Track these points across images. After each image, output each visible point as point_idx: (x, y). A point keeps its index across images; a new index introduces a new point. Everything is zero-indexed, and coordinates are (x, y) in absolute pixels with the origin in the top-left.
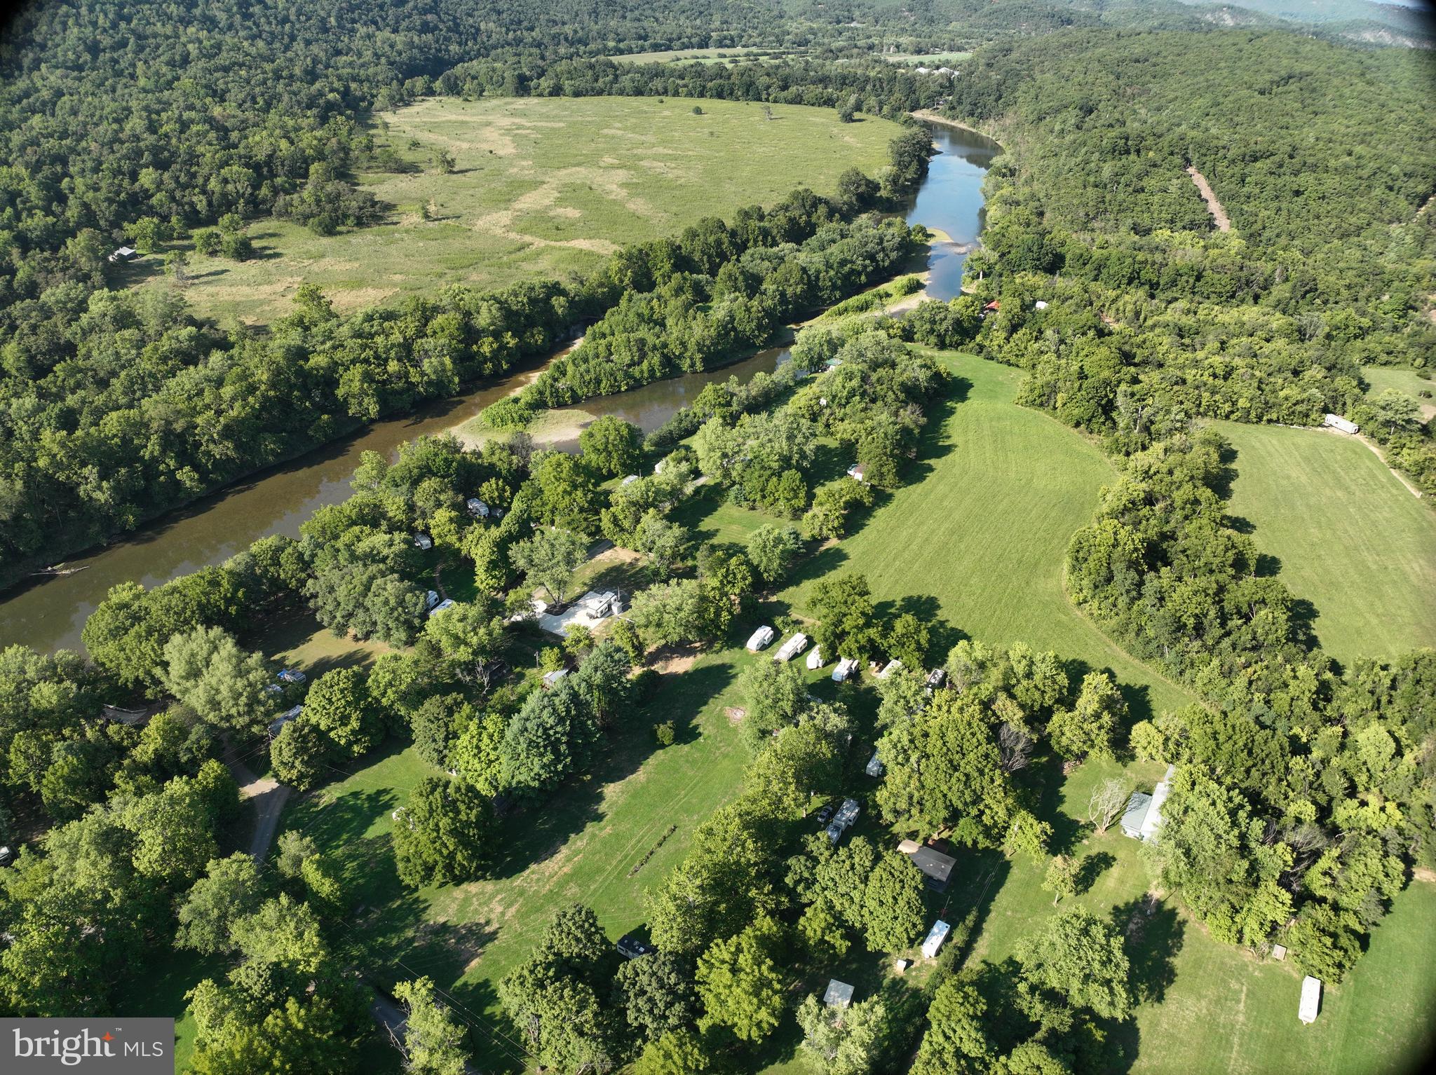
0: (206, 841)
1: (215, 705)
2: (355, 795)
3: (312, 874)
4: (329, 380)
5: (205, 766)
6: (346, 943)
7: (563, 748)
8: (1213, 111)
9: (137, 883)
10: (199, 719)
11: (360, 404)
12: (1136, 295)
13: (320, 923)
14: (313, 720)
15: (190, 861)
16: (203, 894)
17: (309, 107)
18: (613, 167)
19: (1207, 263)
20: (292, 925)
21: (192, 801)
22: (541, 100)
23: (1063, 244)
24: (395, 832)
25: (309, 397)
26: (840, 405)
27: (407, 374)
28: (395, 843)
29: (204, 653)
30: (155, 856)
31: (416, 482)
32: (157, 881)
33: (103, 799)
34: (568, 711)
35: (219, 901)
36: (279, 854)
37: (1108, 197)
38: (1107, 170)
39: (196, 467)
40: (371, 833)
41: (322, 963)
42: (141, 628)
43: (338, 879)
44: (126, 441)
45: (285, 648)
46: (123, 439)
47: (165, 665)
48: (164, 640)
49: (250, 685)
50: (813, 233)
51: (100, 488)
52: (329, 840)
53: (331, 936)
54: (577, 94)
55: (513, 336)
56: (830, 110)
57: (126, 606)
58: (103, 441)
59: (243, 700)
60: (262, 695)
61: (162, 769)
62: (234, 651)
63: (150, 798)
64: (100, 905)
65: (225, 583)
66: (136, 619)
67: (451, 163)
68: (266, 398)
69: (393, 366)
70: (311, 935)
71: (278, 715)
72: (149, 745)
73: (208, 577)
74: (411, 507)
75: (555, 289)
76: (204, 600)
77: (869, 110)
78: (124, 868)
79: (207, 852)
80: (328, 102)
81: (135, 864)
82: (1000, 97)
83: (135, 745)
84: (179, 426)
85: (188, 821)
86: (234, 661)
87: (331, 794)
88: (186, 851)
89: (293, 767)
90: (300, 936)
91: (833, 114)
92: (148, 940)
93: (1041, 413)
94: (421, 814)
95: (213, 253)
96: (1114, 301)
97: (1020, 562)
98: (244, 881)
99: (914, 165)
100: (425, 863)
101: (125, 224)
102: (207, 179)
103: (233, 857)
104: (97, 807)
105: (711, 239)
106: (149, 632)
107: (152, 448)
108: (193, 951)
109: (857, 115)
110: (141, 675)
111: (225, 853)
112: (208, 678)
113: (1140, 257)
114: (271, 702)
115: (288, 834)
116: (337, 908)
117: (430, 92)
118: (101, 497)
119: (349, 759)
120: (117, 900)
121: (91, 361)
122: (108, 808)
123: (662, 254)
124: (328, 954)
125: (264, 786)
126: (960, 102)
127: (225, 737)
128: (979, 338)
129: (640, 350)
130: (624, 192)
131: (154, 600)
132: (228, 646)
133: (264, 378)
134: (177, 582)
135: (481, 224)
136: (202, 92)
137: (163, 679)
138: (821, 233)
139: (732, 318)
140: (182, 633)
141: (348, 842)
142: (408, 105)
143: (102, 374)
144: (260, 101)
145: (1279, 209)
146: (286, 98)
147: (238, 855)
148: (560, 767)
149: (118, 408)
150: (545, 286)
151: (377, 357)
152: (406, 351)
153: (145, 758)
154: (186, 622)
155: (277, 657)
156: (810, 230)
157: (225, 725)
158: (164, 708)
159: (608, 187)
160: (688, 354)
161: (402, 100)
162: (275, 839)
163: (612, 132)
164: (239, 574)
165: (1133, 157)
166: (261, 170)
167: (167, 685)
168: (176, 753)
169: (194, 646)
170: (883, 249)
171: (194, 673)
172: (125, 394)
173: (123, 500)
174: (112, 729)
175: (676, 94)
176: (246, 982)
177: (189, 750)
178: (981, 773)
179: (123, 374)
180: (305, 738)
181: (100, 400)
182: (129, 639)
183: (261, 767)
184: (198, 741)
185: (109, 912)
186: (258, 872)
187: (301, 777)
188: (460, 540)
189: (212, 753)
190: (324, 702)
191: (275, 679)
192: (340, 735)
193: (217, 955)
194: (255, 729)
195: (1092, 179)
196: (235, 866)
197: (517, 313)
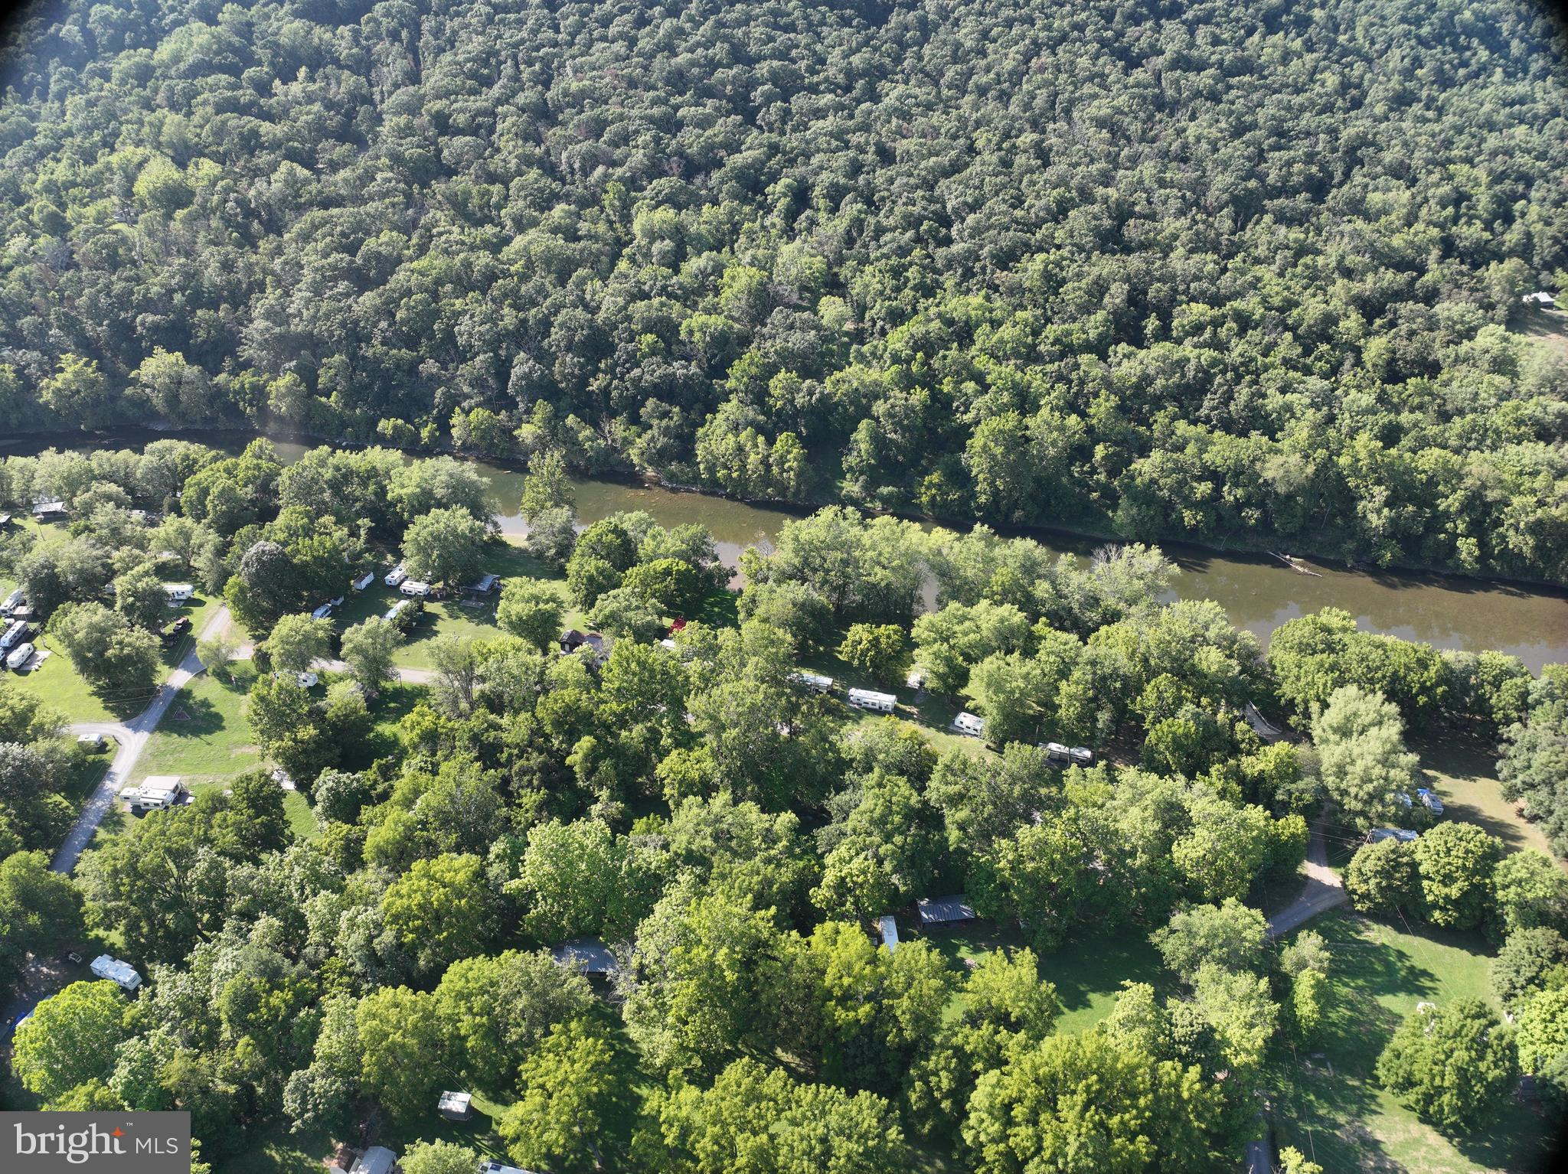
0: (1243, 880)
2: (1401, 955)
3: (1304, 987)
5: (1291, 817)
6: (1281, 1070)
9: (1163, 863)
10: (1318, 774)
13: (1276, 1032)
14: (1418, 857)
15: (1217, 883)
16: (1204, 919)
20: (1252, 1011)
21: (1258, 837)
24: (1408, 1019)
28: (1400, 1030)
29: (1367, 720)
30: (1194, 855)
32: (1179, 875)
33: (1191, 776)
35: (1212, 935)
36: (1292, 944)
39: (1482, 544)
40: (1386, 1001)
41: (1247, 1065)
42: (1328, 659)
43: (1322, 1011)
44: (1432, 482)
45: (1444, 770)
46: (1430, 479)
47: (1325, 705)
48: (1340, 683)
49: (1386, 779)
51: (1379, 512)
52: (1344, 972)
53: (1275, 1051)
57: (1329, 631)
58: (1409, 471)
59: (1369, 788)
60: (1389, 797)
61: (1256, 791)
62: (1395, 738)
63: (1228, 806)
64: (1123, 854)
65: (1433, 670)
66: (1330, 648)
70: (1260, 1034)
71: (1390, 826)
72: (1261, 763)
73: (1421, 654)
76: (1402, 673)
78: (1164, 844)
79: (1236, 888)
81: (1174, 847)
83: (1249, 753)
84: (1492, 495)
85: (1243, 851)
86: (1388, 746)
87: (1379, 935)
88: (1220, 873)
89: (1366, 881)
90: (1252, 1026)
92: (1134, 913)
94: (1446, 1028)
98: (1244, 939)
100: (1411, 1073)
101: (1559, 271)
103: (1253, 912)
104: (1181, 778)
106: (1333, 668)
107: (1451, 502)
108: (1160, 955)
110: (1299, 699)
111: (1249, 902)
112: (1353, 744)
114: (1393, 809)
115: (1314, 934)
116: (1300, 1035)
118: (1374, 520)
119: (1423, 918)
120: (1138, 862)
121: (1447, 390)
122: (1188, 786)
124: (1259, 1063)
125: (1326, 875)
127: (1328, 807)
131: (1358, 642)
132: (1393, 730)
134: (1389, 640)
137: (1315, 716)
140: (1360, 688)
141: (1360, 990)
143: (1449, 407)
147: (1257, 913)
149: (1444, 447)
153: (1249, 771)
154: (1371, 681)
155: (1430, 773)
157: (1336, 796)
158: (1296, 742)
162: (1300, 928)
164: (1452, 671)
167: (1314, 724)
168: (1277, 787)
169: (1362, 707)
171: (1344, 731)
172: (1460, 437)
173: (1392, 536)
174: (1241, 726)
176: (1176, 1018)
177: (1290, 793)
179: (1470, 417)
180: (1397, 866)
181: (1432, 430)
182: (1311, 662)
183: (1338, 857)
184: (1303, 792)
185: (1124, 866)
186: (1263, 942)
187: (1366, 896)
189: (1307, 811)
190: (1442, 848)
191: (1412, 791)
192: (1433, 890)
193: (1174, 976)
194: (1360, 821)
196: (1248, 920)
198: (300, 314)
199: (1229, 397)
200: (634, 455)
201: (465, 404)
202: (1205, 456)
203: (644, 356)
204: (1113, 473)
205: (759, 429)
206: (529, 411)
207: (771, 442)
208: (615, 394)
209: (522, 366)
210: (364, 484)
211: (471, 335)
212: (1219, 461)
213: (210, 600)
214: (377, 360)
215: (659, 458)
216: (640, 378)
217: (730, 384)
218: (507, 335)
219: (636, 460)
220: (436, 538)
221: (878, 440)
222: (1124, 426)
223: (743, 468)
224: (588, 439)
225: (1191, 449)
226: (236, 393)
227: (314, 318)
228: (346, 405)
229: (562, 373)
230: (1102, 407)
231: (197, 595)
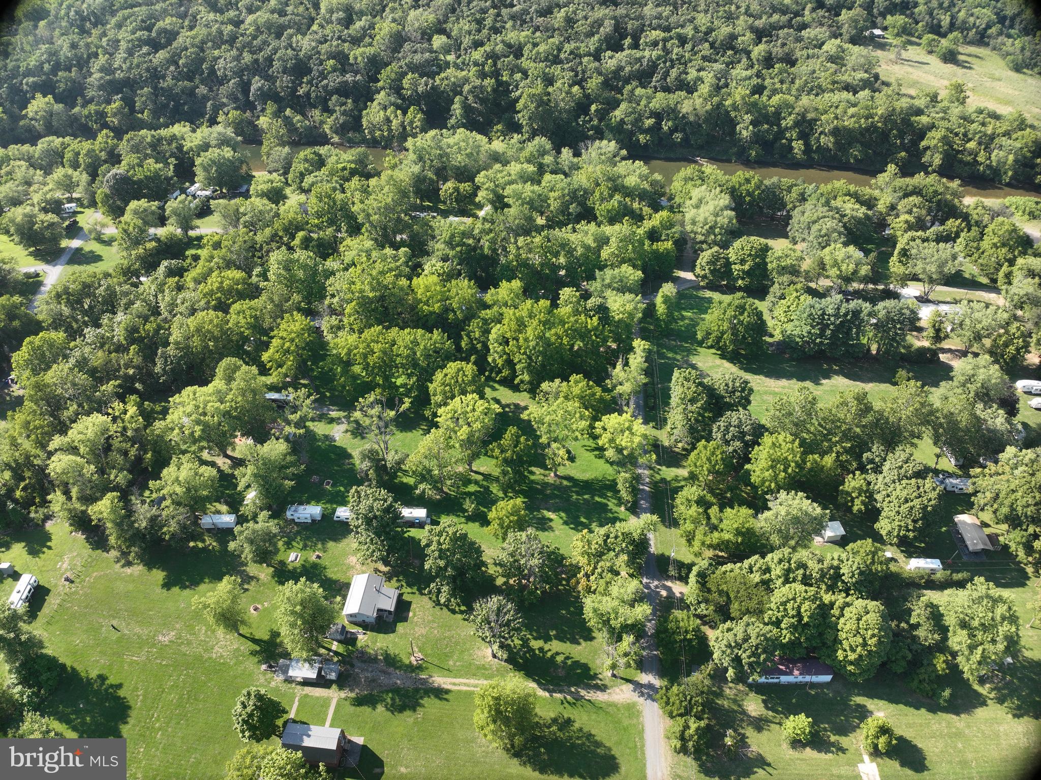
1: (694, 223)
4: (921, 134)
7: (828, 332)
10: (683, 225)
25: (902, 138)
27: (977, 153)
31: (906, 195)
34: (846, 315)
39: (807, 144)
44: (778, 112)
46: (777, 110)
51: (747, 128)
68: (873, 125)
69: (972, 145)
74: (893, 207)
84: (810, 116)
95: (929, 52)
98: (629, 280)
101: (889, 17)
103: (636, 270)
104: (608, 226)
107: (788, 122)
118: (745, 134)
119: (734, 285)
121: (797, 70)
127: (686, 239)
133: (880, 113)
148: (818, 340)
149: (787, 94)
151: (965, 135)
152: (989, 140)
153: (646, 226)
157: (690, 234)
164: (765, 186)
172: (798, 90)
173: (755, 142)
174: (645, 208)
180: (719, 259)
184: (675, 233)
187: (705, 277)
189: (675, 241)
192: (737, 269)
198: (121, 67)
199: (667, 74)
200: (327, 128)
201: (225, 110)
202: (651, 105)
203: (329, 73)
204: (600, 120)
205: (398, 107)
206: (263, 110)
207: (405, 113)
208: (313, 95)
209: (257, 83)
210: (169, 144)
211: (225, 69)
212: (657, 106)
213: (86, 210)
214: (170, 89)
215: (341, 130)
216: (327, 85)
217: (380, 84)
218: (247, 68)
219: (328, 131)
220: (213, 162)
221: (466, 108)
222: (606, 94)
223: (390, 130)
224: (299, 121)
225: (643, 102)
226: (87, 117)
227: (130, 68)
228: (153, 118)
229: (281, 87)
230: (594, 83)
231: (79, 209)
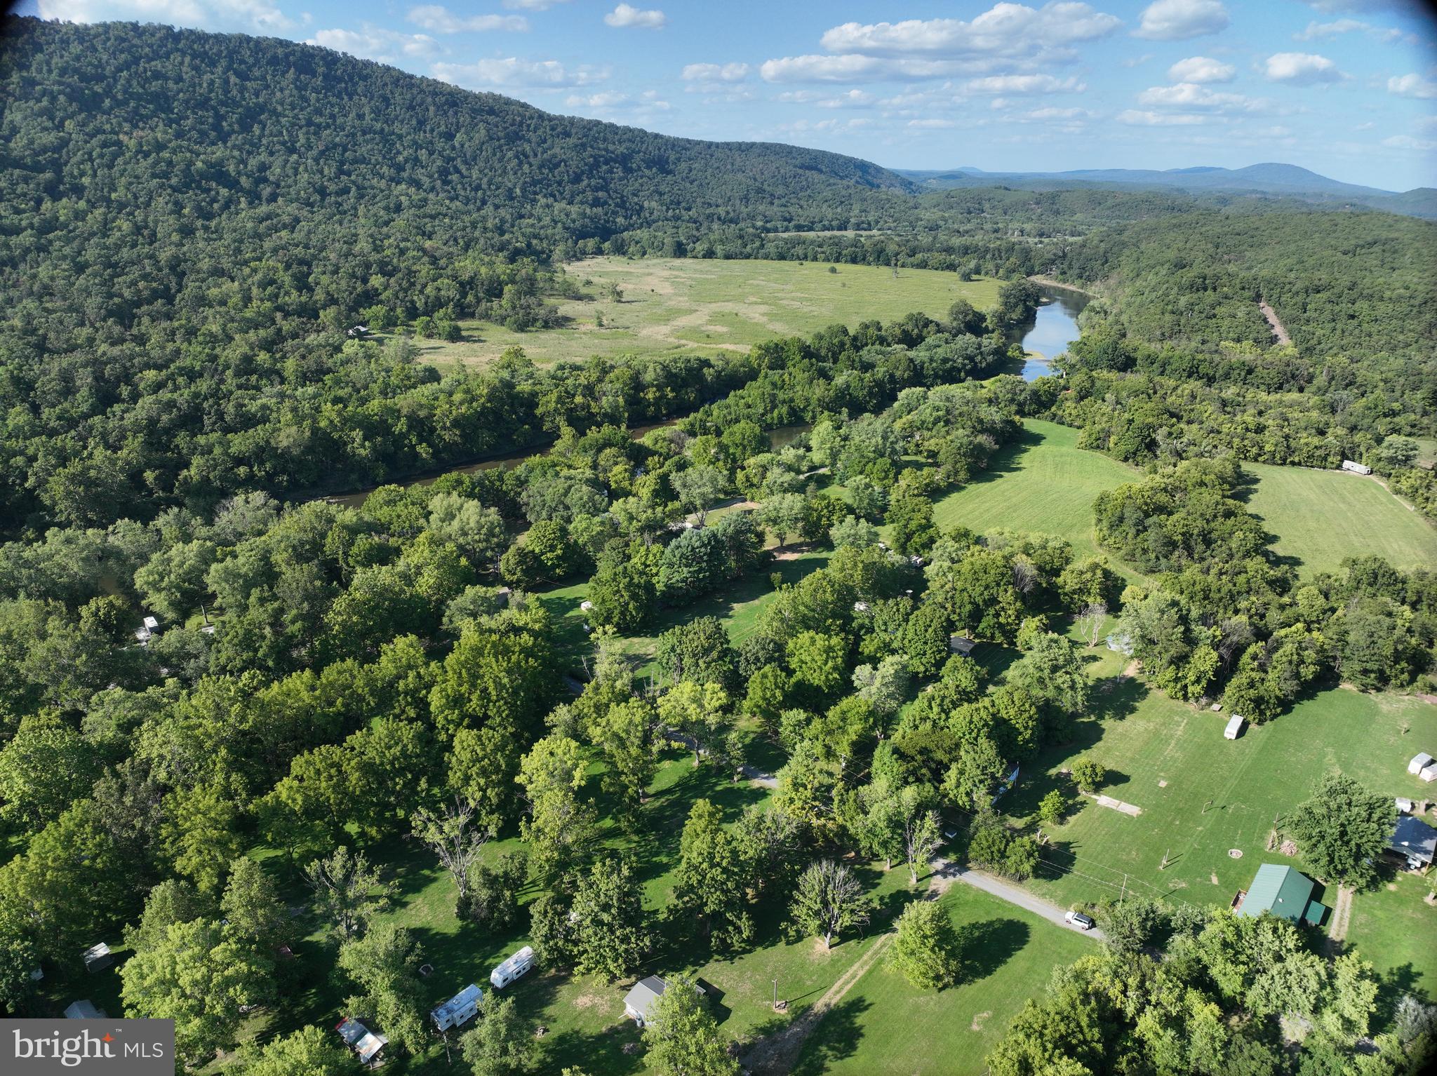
4: (530, 402)
8: (1296, 267)
11: (552, 422)
12: (1194, 385)
14: (530, 546)
17: (501, 250)
18: (756, 303)
19: (1259, 362)
22: (696, 260)
23: (1135, 350)
25: (515, 413)
26: (929, 429)
27: (589, 406)
31: (600, 450)
37: (1183, 321)
38: (1183, 301)
39: (431, 445)
40: (569, 615)
44: (383, 419)
46: (381, 418)
47: (428, 515)
49: (489, 522)
50: (923, 339)
51: (363, 446)
54: (728, 257)
55: (672, 391)
56: (953, 273)
58: (368, 417)
59: (484, 531)
62: (478, 506)
67: (620, 294)
68: (483, 406)
69: (579, 399)
74: (596, 465)
75: (706, 363)
77: (987, 273)
80: (516, 248)
82: (1106, 262)
84: (422, 414)
86: (478, 510)
89: (515, 573)
91: (954, 276)
93: (1098, 454)
95: (430, 336)
96: (1175, 389)
97: (1059, 524)
99: (1020, 309)
101: (361, 310)
102: (424, 286)
105: (835, 341)
107: (401, 426)
109: (974, 277)
113: (1200, 357)
117: (599, 252)
118: (363, 452)
121: (349, 378)
123: (794, 349)
126: (1070, 267)
128: (1053, 409)
129: (772, 402)
130: (765, 319)
132: (474, 504)
133: (484, 393)
135: (645, 332)
136: (414, 231)
138: (930, 340)
139: (848, 386)
140: (444, 493)
142: (579, 260)
143: (358, 385)
144: (461, 242)
145: (1334, 329)
146: (482, 241)
149: (377, 399)
150: (699, 359)
151: (567, 392)
152: (589, 390)
156: (921, 339)
157: (468, 549)
159: (752, 315)
160: (810, 408)
161: (576, 256)
163: (755, 282)
165: (1209, 292)
166: (466, 286)
170: (981, 353)
171: (448, 518)
172: (381, 393)
173: (378, 458)
175: (815, 259)
178: (998, 585)
179: (379, 381)
180: (525, 556)
187: (519, 582)
188: (631, 485)
190: (540, 535)
192: (549, 558)
194: (488, 552)
195: (1170, 307)
197: (675, 375)
199: (220, 414)
202: (232, 450)
212: (244, 448)
225: (217, 450)
